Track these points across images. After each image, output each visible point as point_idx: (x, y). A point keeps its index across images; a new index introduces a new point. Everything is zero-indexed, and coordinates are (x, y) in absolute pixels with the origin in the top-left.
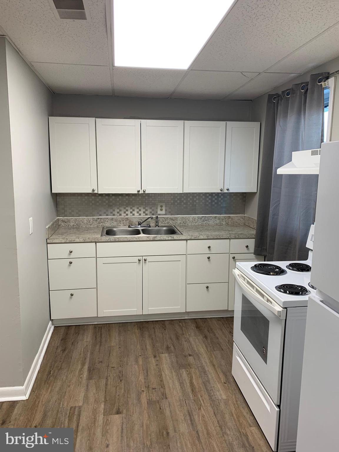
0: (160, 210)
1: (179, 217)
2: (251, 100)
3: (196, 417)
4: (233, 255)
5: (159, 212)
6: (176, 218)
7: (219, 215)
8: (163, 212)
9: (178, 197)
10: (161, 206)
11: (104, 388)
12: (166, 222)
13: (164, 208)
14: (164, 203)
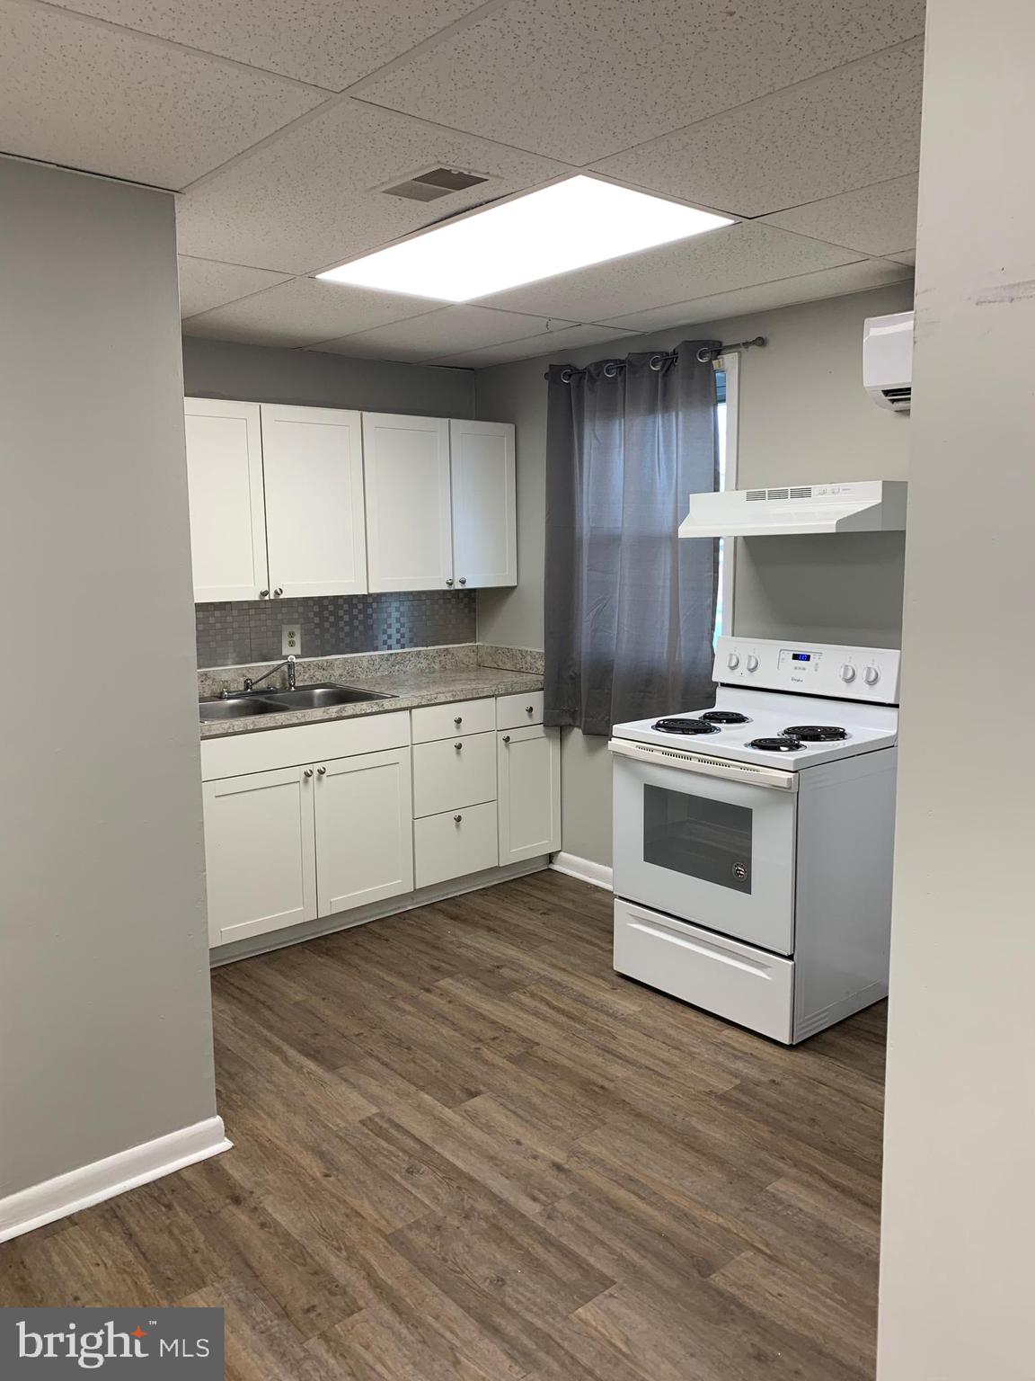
0: (287, 643)
1: (336, 660)
2: (473, 369)
3: (621, 1050)
4: (506, 734)
5: (286, 650)
6: (331, 664)
7: (425, 648)
8: (297, 650)
9: (331, 608)
10: (292, 635)
11: (387, 1071)
12: (307, 675)
13: (297, 640)
14: (298, 626)
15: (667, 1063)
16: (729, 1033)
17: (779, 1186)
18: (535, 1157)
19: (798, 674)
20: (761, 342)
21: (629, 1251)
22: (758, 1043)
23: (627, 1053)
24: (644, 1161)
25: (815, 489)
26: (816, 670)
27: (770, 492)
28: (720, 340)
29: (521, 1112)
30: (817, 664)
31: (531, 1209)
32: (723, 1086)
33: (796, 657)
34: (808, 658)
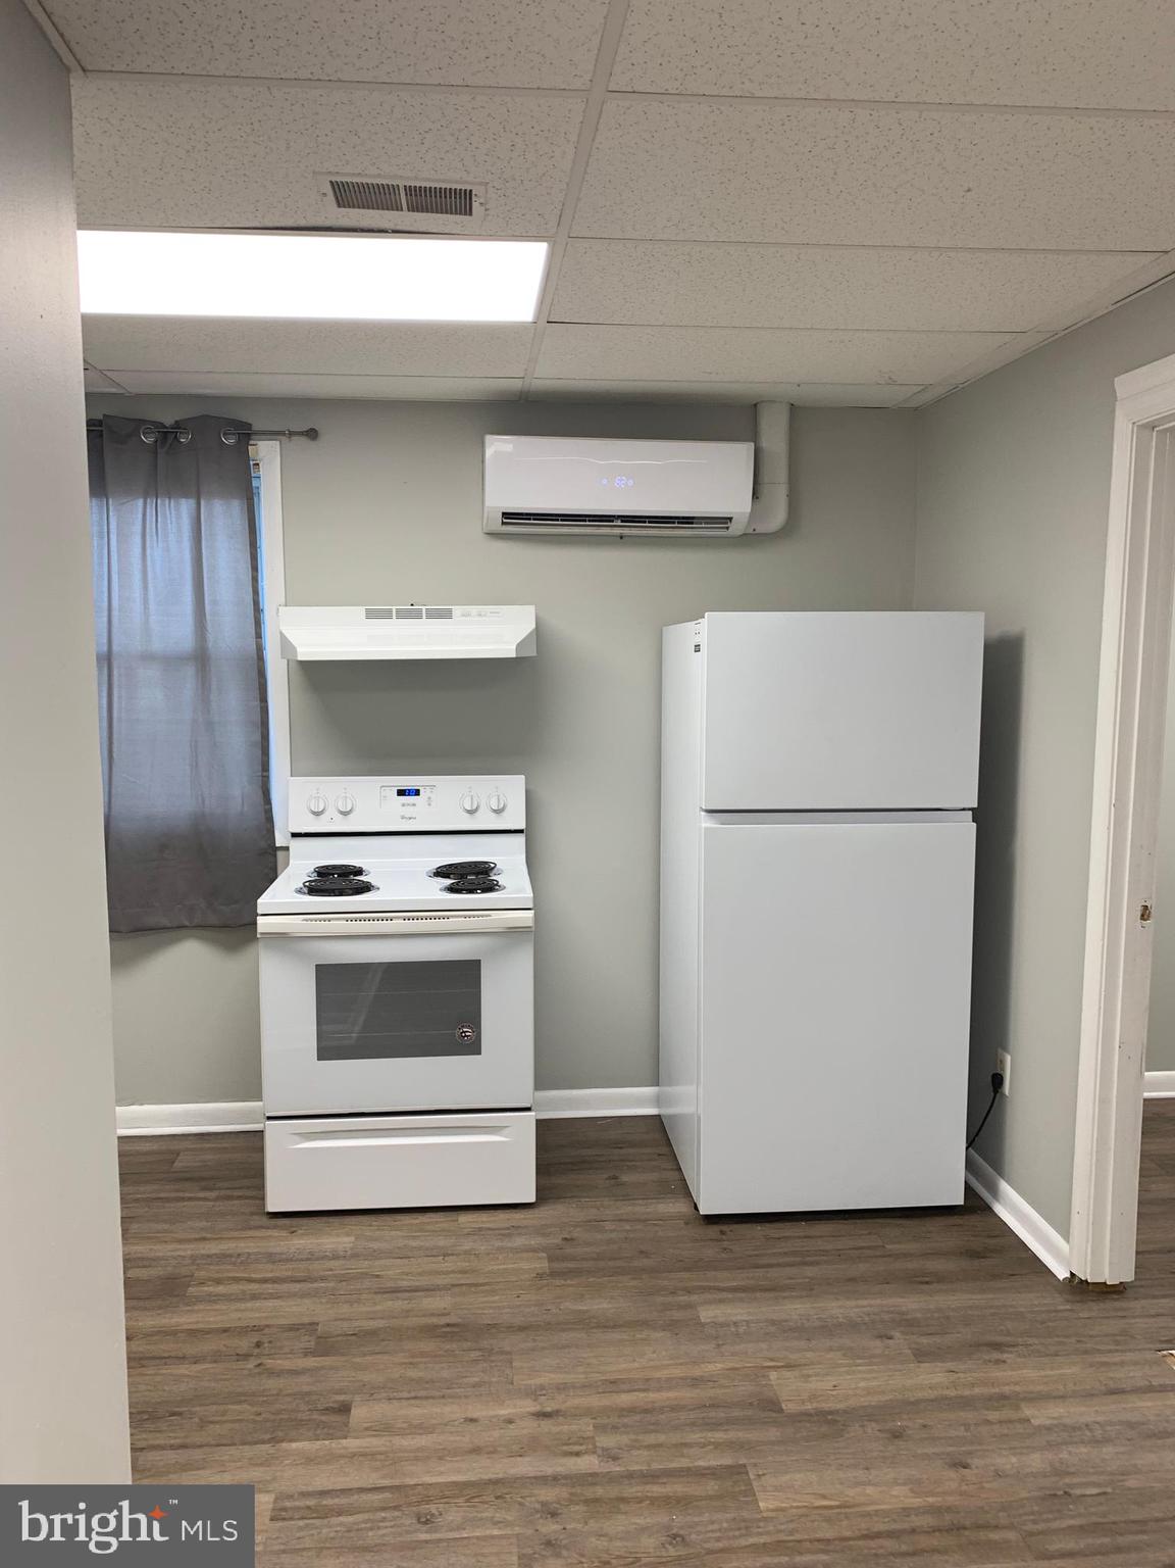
15: (461, 1272)
16: (464, 1218)
17: (707, 1314)
18: (510, 1421)
19: (408, 812)
20: (312, 434)
21: (709, 1435)
22: (502, 1215)
23: (417, 1284)
24: (594, 1361)
25: (457, 610)
26: (429, 805)
27: (398, 611)
28: (250, 422)
29: (423, 1393)
30: (429, 798)
31: (588, 1463)
32: (542, 1265)
33: (401, 793)
34: (417, 793)
